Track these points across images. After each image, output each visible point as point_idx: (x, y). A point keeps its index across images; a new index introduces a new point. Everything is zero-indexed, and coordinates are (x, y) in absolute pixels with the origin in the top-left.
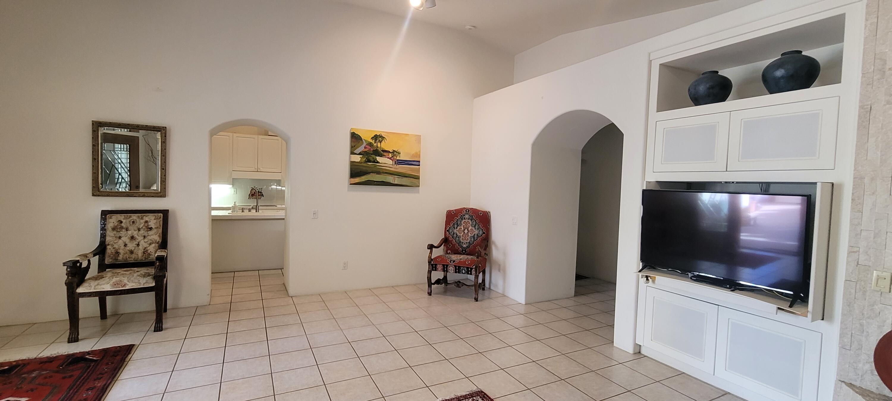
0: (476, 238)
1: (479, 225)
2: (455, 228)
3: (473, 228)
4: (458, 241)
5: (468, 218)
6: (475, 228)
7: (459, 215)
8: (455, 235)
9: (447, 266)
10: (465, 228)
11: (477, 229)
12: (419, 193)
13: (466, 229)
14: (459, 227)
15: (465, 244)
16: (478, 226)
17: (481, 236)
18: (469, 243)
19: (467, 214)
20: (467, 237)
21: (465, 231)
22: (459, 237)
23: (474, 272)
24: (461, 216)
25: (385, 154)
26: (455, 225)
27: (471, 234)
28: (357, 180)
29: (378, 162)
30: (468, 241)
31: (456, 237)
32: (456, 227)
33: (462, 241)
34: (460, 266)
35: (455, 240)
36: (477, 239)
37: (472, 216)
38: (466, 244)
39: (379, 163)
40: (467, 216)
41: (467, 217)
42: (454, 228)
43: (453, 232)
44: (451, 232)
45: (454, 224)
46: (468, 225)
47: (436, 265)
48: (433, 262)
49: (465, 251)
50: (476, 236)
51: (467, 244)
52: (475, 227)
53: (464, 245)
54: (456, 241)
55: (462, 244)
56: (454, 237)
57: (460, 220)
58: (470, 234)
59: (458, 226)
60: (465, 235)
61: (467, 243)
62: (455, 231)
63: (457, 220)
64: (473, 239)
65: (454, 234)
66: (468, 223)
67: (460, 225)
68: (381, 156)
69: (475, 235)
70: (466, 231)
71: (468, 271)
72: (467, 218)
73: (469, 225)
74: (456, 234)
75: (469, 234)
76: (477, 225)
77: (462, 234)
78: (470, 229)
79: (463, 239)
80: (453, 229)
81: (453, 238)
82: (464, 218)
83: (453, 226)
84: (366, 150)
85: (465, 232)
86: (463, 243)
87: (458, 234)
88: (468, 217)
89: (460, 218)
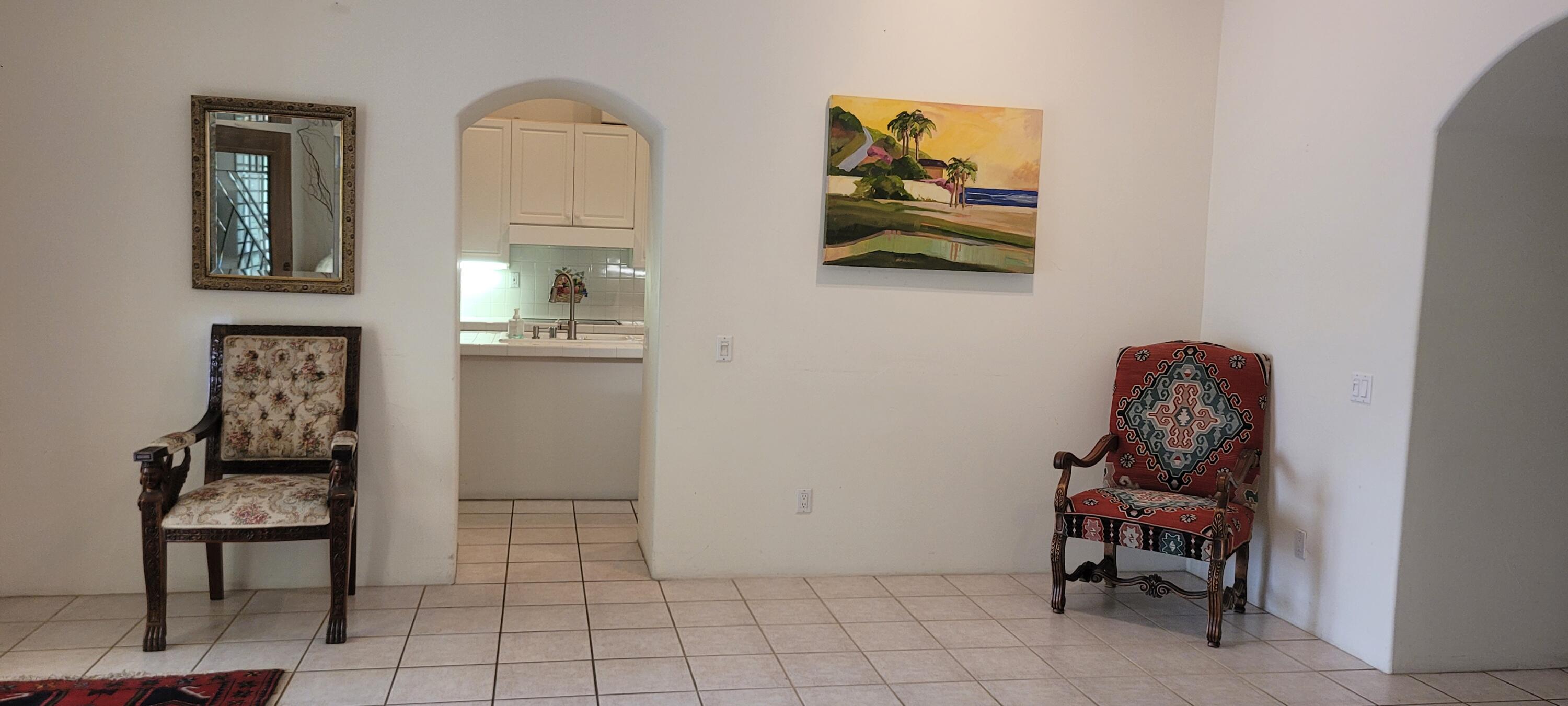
0: (1216, 439)
1: (1229, 400)
2: (1148, 407)
3: (1210, 409)
4: (1156, 447)
5: (1191, 376)
6: (1216, 410)
7: (1160, 366)
8: (1146, 429)
9: (1118, 523)
10: (1179, 407)
11: (1221, 412)
12: (1031, 291)
13: (1184, 410)
14: (1159, 404)
15: (1178, 458)
16: (1225, 404)
17: (1238, 434)
18: (1194, 455)
19: (1189, 361)
20: (1187, 438)
21: (1179, 417)
22: (1160, 435)
23: (1209, 552)
24: (1169, 367)
25: (930, 171)
26: (1147, 395)
27: (1202, 428)
28: (845, 251)
29: (907, 197)
30: (1190, 450)
31: (1150, 434)
32: (1148, 403)
33: (1168, 448)
34: (1162, 529)
35: (1146, 443)
36: (1221, 446)
37: (1207, 369)
38: (1182, 458)
39: (913, 199)
40: (1188, 369)
41: (1188, 372)
42: (1144, 404)
43: (1140, 417)
44: (1131, 418)
45: (1142, 392)
46: (1192, 396)
47: (1081, 518)
48: (1073, 511)
49: (1180, 482)
50: (1217, 435)
51: (1186, 459)
52: (1214, 404)
53: (1177, 462)
54: (1148, 449)
55: (1169, 458)
56: (1143, 434)
57: (1165, 381)
58: (1199, 426)
59: (1156, 398)
60: (1182, 429)
61: (1185, 454)
62: (1146, 415)
63: (1155, 379)
64: (1206, 445)
65: (1142, 423)
66: (1192, 390)
67: (1163, 396)
68: (916, 176)
69: (1213, 430)
70: (1184, 418)
71: (1188, 545)
72: (1188, 375)
73: (1196, 397)
74: (1151, 426)
75: (1195, 427)
76: (1221, 400)
77: (1169, 427)
78: (1198, 408)
79: (1172, 442)
80: (1141, 408)
81: (1138, 436)
82: (1179, 373)
83: (1139, 398)
84: (874, 160)
85: (1178, 421)
86: (1174, 457)
87: (1158, 426)
88: (1191, 370)
89: (1166, 373)
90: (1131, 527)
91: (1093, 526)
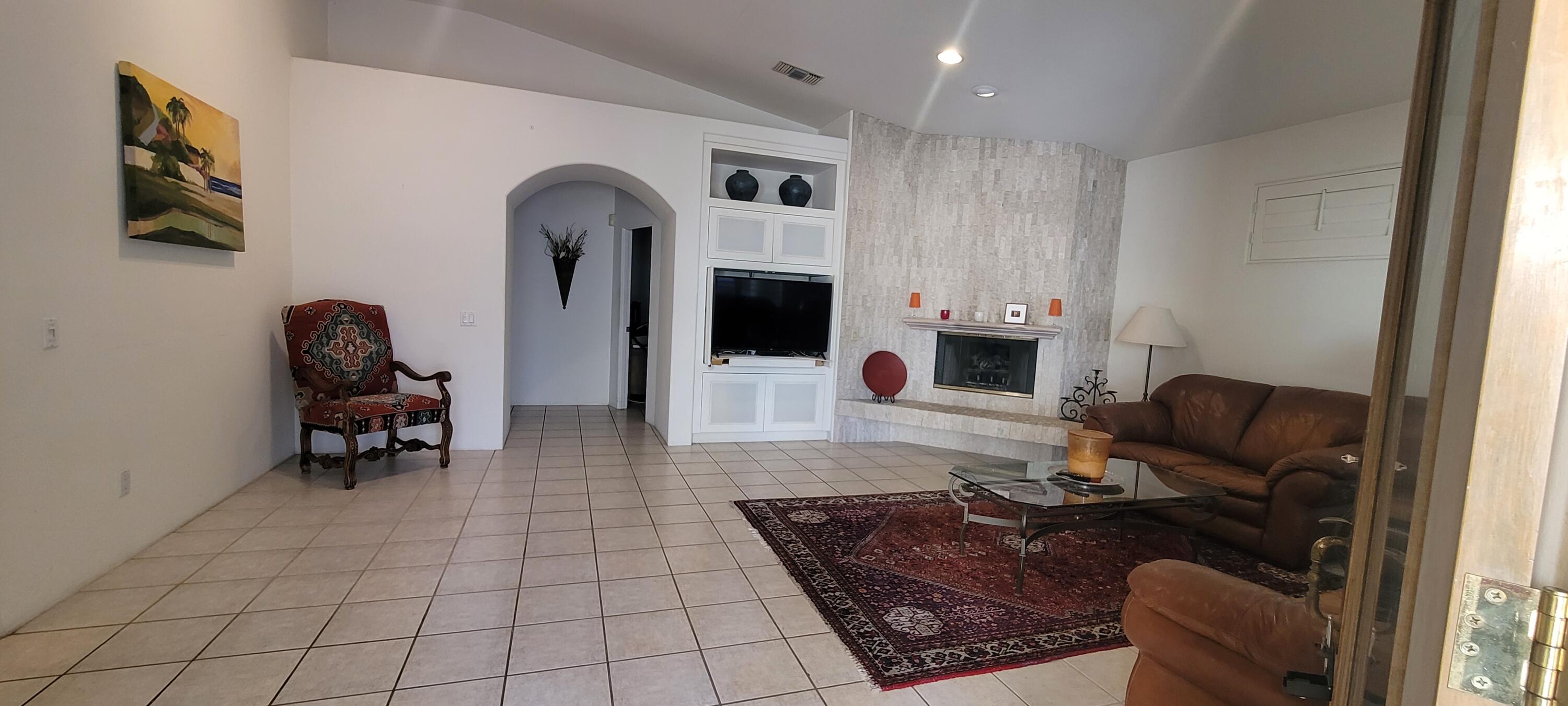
0: (375, 358)
1: (376, 334)
2: (325, 345)
3: (366, 340)
4: (338, 370)
5: (349, 322)
6: (370, 341)
7: (326, 317)
8: (327, 360)
9: (392, 416)
10: (346, 342)
11: (373, 342)
13: (350, 344)
14: (332, 342)
15: (354, 374)
16: (374, 336)
17: (386, 353)
18: (363, 370)
19: (345, 313)
20: (356, 361)
21: (348, 349)
22: (338, 362)
23: (444, 416)
24: (333, 317)
25: (192, 157)
26: (322, 337)
27: (364, 353)
28: (146, 226)
29: (182, 179)
30: (360, 368)
31: (331, 363)
32: (325, 342)
33: (346, 369)
35: (330, 369)
36: (378, 362)
37: (358, 317)
38: (356, 373)
39: (185, 181)
40: (346, 318)
41: (346, 319)
42: (322, 344)
43: (322, 353)
44: (315, 353)
45: (319, 336)
46: (353, 335)
47: (367, 420)
48: (360, 417)
49: (358, 388)
50: (374, 356)
51: (359, 374)
52: (368, 337)
53: (354, 377)
54: (332, 372)
55: (348, 376)
56: (326, 364)
57: (332, 327)
58: (362, 352)
59: (329, 339)
60: (351, 356)
61: (357, 371)
63: (326, 326)
64: (369, 363)
65: (324, 357)
66: (351, 331)
67: (334, 336)
68: (187, 161)
69: (371, 353)
70: (351, 348)
71: (433, 416)
72: (347, 321)
73: (342, 335)
74: (330, 357)
75: (359, 353)
76: (371, 334)
77: (343, 356)
78: (358, 341)
79: (347, 365)
80: (320, 347)
81: (323, 365)
82: (340, 321)
83: (317, 340)
84: (161, 138)
85: (348, 351)
86: (351, 374)
87: (335, 356)
88: (348, 318)
89: (332, 321)
90: (401, 416)
91: (377, 423)
